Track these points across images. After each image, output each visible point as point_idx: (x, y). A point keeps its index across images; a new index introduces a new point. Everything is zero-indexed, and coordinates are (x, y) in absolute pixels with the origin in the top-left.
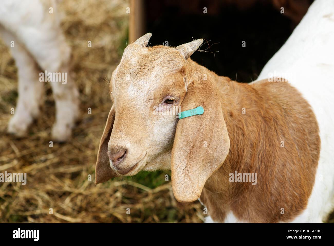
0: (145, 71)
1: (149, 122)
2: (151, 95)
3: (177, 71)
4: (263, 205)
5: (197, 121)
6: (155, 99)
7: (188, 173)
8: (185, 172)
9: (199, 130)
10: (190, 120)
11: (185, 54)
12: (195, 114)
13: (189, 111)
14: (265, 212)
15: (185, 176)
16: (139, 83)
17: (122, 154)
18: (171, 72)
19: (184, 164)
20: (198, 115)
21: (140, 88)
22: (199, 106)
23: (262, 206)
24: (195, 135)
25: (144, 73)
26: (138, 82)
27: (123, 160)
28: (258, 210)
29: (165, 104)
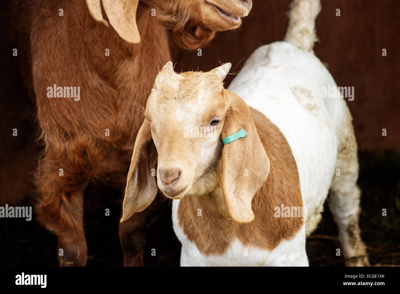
0: (191, 94)
1: (197, 144)
2: (199, 118)
3: (219, 93)
4: (267, 225)
5: (241, 144)
6: (203, 121)
7: (239, 195)
8: (236, 195)
9: (244, 152)
10: (235, 143)
11: (221, 76)
12: (239, 138)
13: (233, 135)
14: (269, 232)
15: (237, 198)
16: (187, 106)
17: (177, 176)
18: (214, 94)
19: (233, 187)
20: (242, 138)
21: (189, 111)
22: (241, 129)
23: (267, 227)
24: (241, 158)
25: (191, 96)
26: (185, 105)
27: (177, 182)
28: (263, 231)
29: (211, 125)
